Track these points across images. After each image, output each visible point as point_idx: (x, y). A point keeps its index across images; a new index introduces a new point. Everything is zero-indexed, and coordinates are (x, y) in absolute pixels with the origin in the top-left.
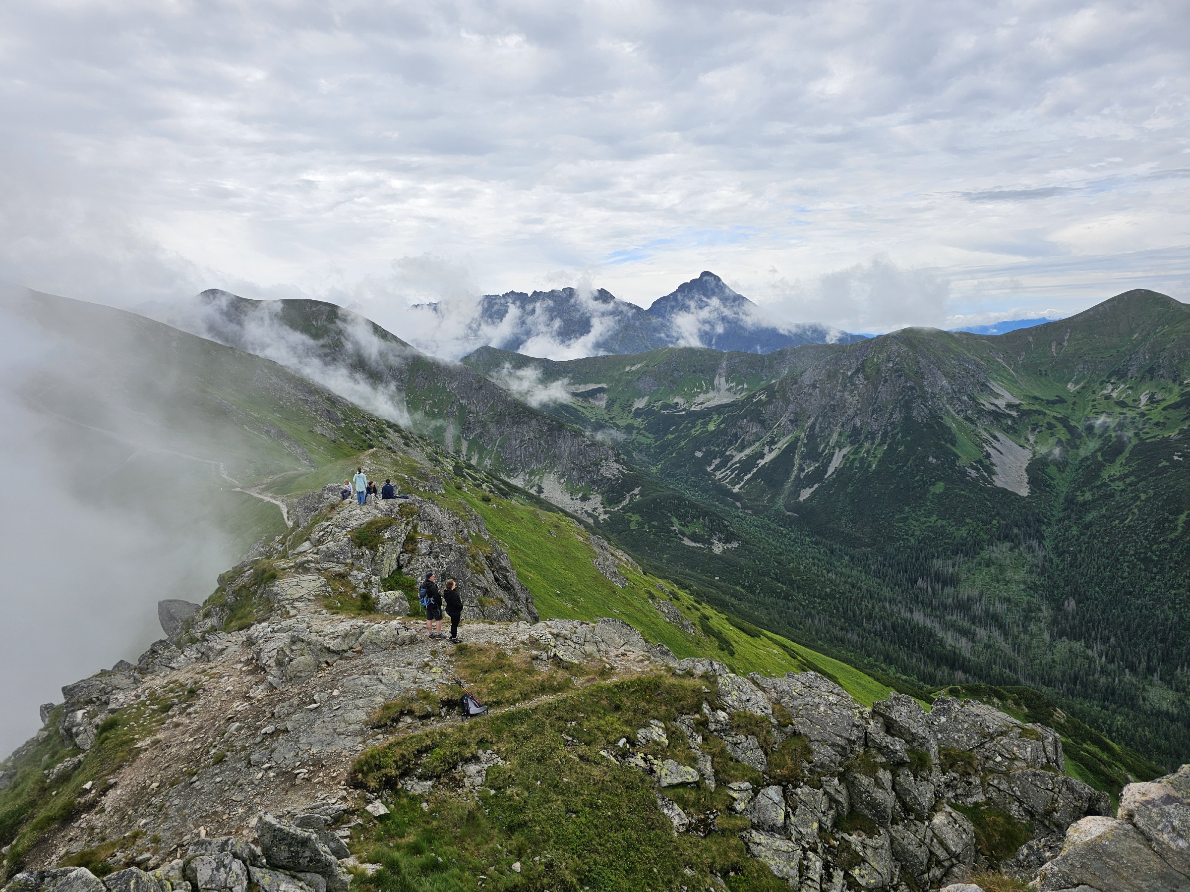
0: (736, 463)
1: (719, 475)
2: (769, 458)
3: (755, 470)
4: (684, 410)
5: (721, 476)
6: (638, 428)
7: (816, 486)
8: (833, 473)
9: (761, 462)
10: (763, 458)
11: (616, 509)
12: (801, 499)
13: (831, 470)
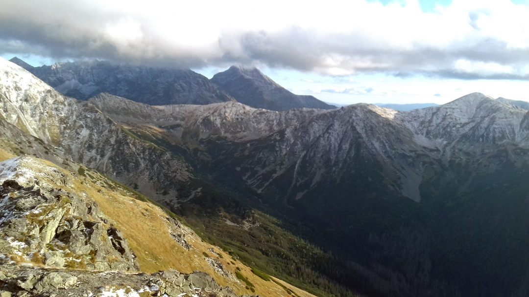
0: (260, 175)
1: (249, 182)
2: (279, 173)
3: (271, 180)
4: (230, 141)
5: (251, 183)
6: (201, 151)
7: (305, 191)
8: (315, 184)
9: (275, 176)
10: (276, 173)
11: (185, 201)
12: (297, 199)
13: (314, 182)
